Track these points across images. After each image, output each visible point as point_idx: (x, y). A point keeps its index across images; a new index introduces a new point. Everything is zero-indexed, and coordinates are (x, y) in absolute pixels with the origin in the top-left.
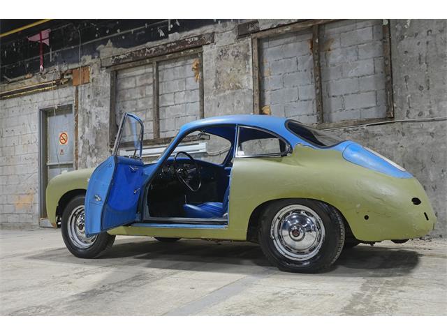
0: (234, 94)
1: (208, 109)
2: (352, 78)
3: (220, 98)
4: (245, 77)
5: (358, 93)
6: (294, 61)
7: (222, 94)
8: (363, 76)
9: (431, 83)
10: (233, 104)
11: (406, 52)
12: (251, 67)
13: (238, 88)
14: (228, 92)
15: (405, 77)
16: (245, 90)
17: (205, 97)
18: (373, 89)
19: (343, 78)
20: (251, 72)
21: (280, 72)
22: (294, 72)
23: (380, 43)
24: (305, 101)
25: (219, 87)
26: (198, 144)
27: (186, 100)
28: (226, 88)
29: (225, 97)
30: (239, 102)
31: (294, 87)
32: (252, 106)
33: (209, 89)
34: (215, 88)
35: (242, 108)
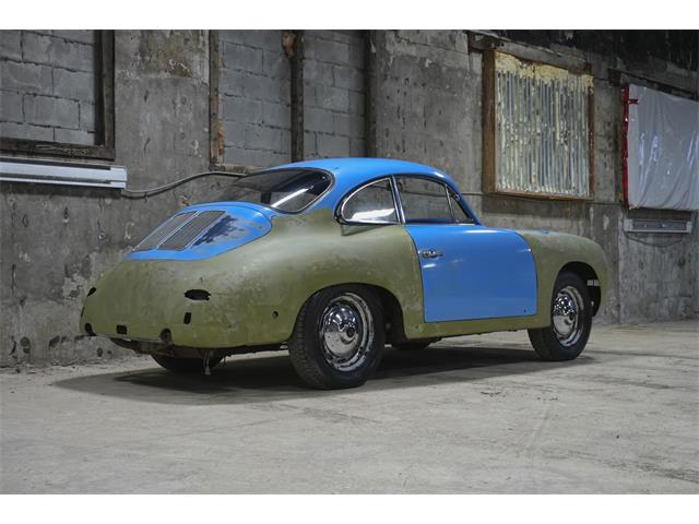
0: (176, 83)
1: (123, 97)
2: (327, 110)
3: (150, 82)
4: (197, 58)
5: (333, 134)
6: (258, 54)
7: (153, 76)
8: (339, 112)
9: (406, 145)
10: (174, 103)
11: (388, 97)
12: (207, 42)
13: (185, 74)
14: (165, 75)
15: (387, 130)
16: (196, 82)
17: (118, 71)
18: (348, 134)
19: (319, 108)
20: (207, 51)
21: (239, 67)
22: (257, 75)
23: (355, 72)
24: (272, 127)
25: (148, 58)
26: (109, 169)
27: (52, 60)
28: (162, 65)
29: (159, 83)
30: (184, 101)
31: (257, 99)
32: (207, 115)
33: (127, 56)
34: (139, 58)
35: (191, 115)
